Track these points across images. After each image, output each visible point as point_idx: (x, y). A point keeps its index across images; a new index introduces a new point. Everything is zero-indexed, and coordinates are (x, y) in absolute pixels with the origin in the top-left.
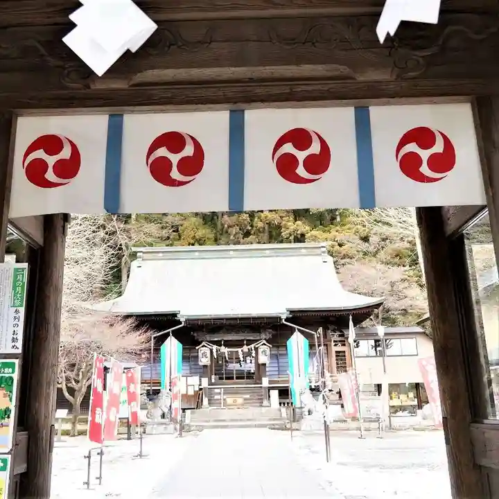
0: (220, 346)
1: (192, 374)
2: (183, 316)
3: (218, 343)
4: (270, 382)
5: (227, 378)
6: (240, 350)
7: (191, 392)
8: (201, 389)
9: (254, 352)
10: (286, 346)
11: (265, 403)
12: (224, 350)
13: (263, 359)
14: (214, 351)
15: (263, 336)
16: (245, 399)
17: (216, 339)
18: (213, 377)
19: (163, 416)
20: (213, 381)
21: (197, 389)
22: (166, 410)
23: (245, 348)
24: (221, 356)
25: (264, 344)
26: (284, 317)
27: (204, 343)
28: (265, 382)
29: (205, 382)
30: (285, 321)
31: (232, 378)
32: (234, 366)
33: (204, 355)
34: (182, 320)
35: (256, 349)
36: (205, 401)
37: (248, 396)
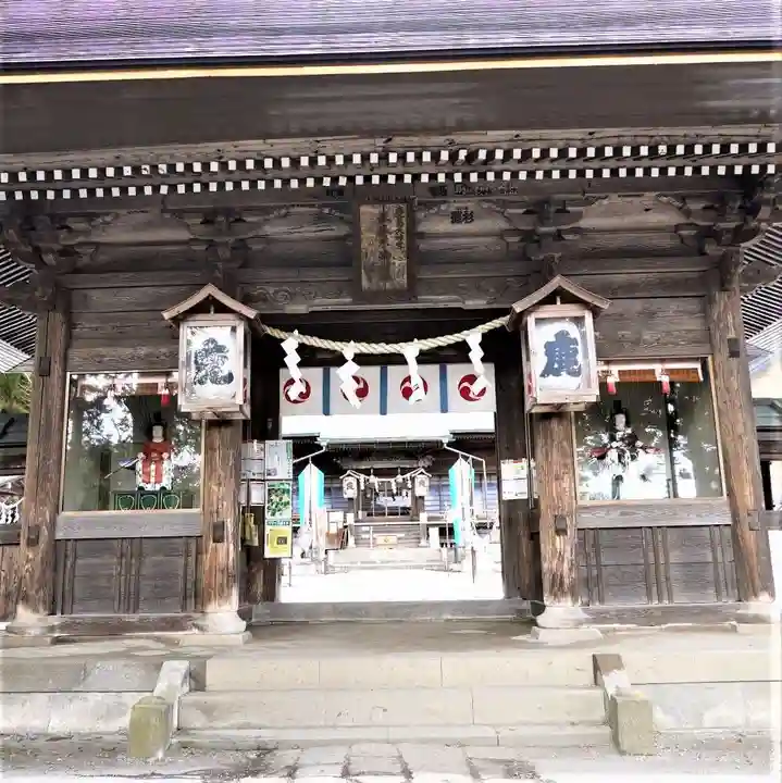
0: (369, 475)
1: (334, 508)
2: (324, 439)
3: (367, 472)
4: (429, 519)
5: (377, 515)
6: (392, 480)
7: (334, 530)
8: (346, 527)
9: (409, 482)
10: (447, 476)
11: (423, 542)
12: (374, 480)
13: (420, 491)
14: (362, 481)
15: (421, 464)
16: (399, 539)
17: (363, 467)
18: (360, 512)
19: (303, 555)
20: (360, 517)
21: (341, 526)
22: (307, 550)
23: (400, 478)
24: (369, 487)
25: (422, 473)
26: (445, 441)
27: (348, 472)
28: (423, 518)
29: (351, 517)
30: (448, 445)
31: (384, 514)
32: (385, 501)
33: (350, 486)
34: (324, 444)
35: (413, 479)
36: (351, 540)
37: (402, 535)
